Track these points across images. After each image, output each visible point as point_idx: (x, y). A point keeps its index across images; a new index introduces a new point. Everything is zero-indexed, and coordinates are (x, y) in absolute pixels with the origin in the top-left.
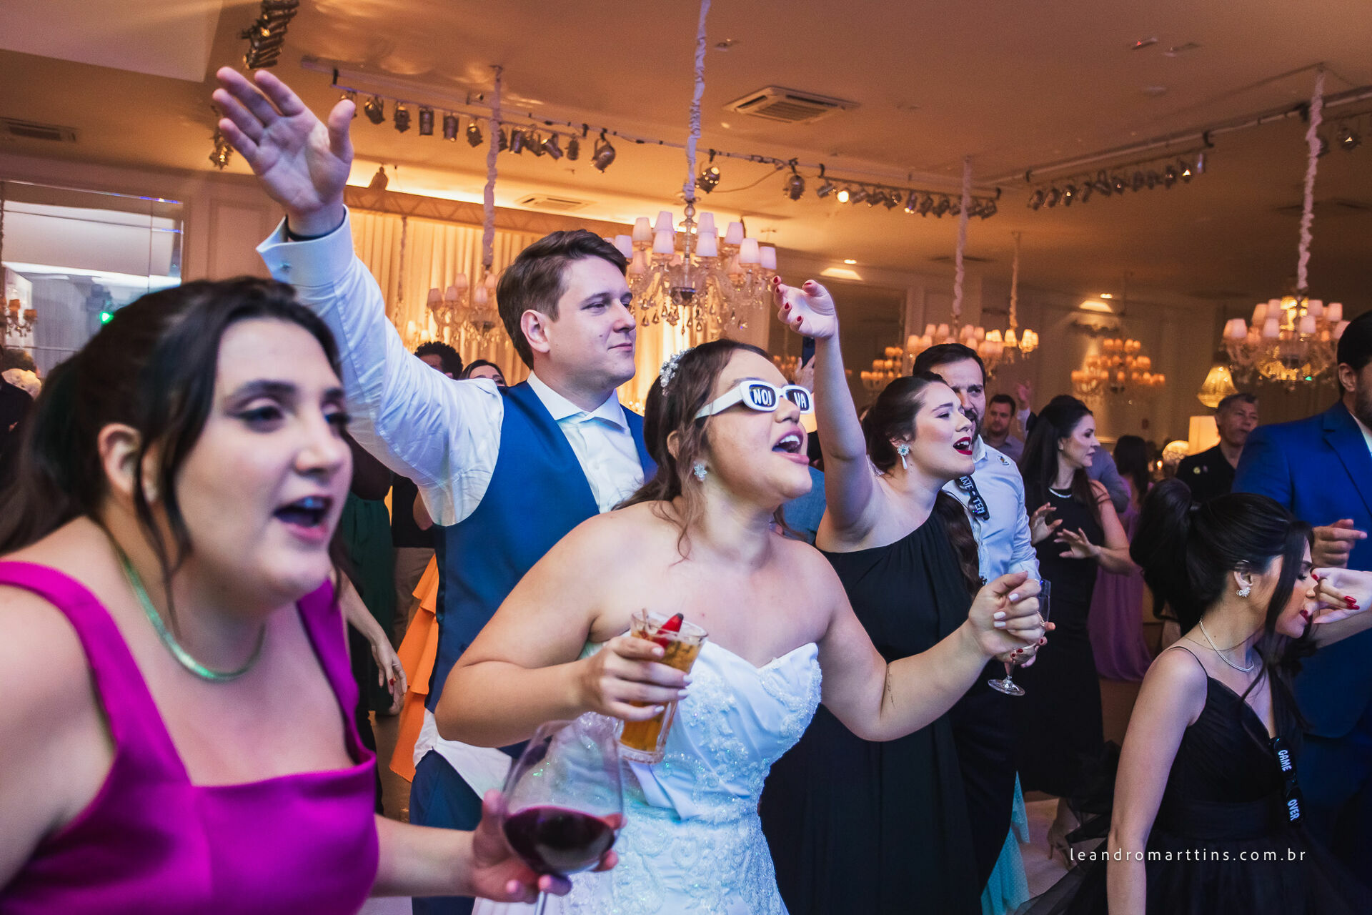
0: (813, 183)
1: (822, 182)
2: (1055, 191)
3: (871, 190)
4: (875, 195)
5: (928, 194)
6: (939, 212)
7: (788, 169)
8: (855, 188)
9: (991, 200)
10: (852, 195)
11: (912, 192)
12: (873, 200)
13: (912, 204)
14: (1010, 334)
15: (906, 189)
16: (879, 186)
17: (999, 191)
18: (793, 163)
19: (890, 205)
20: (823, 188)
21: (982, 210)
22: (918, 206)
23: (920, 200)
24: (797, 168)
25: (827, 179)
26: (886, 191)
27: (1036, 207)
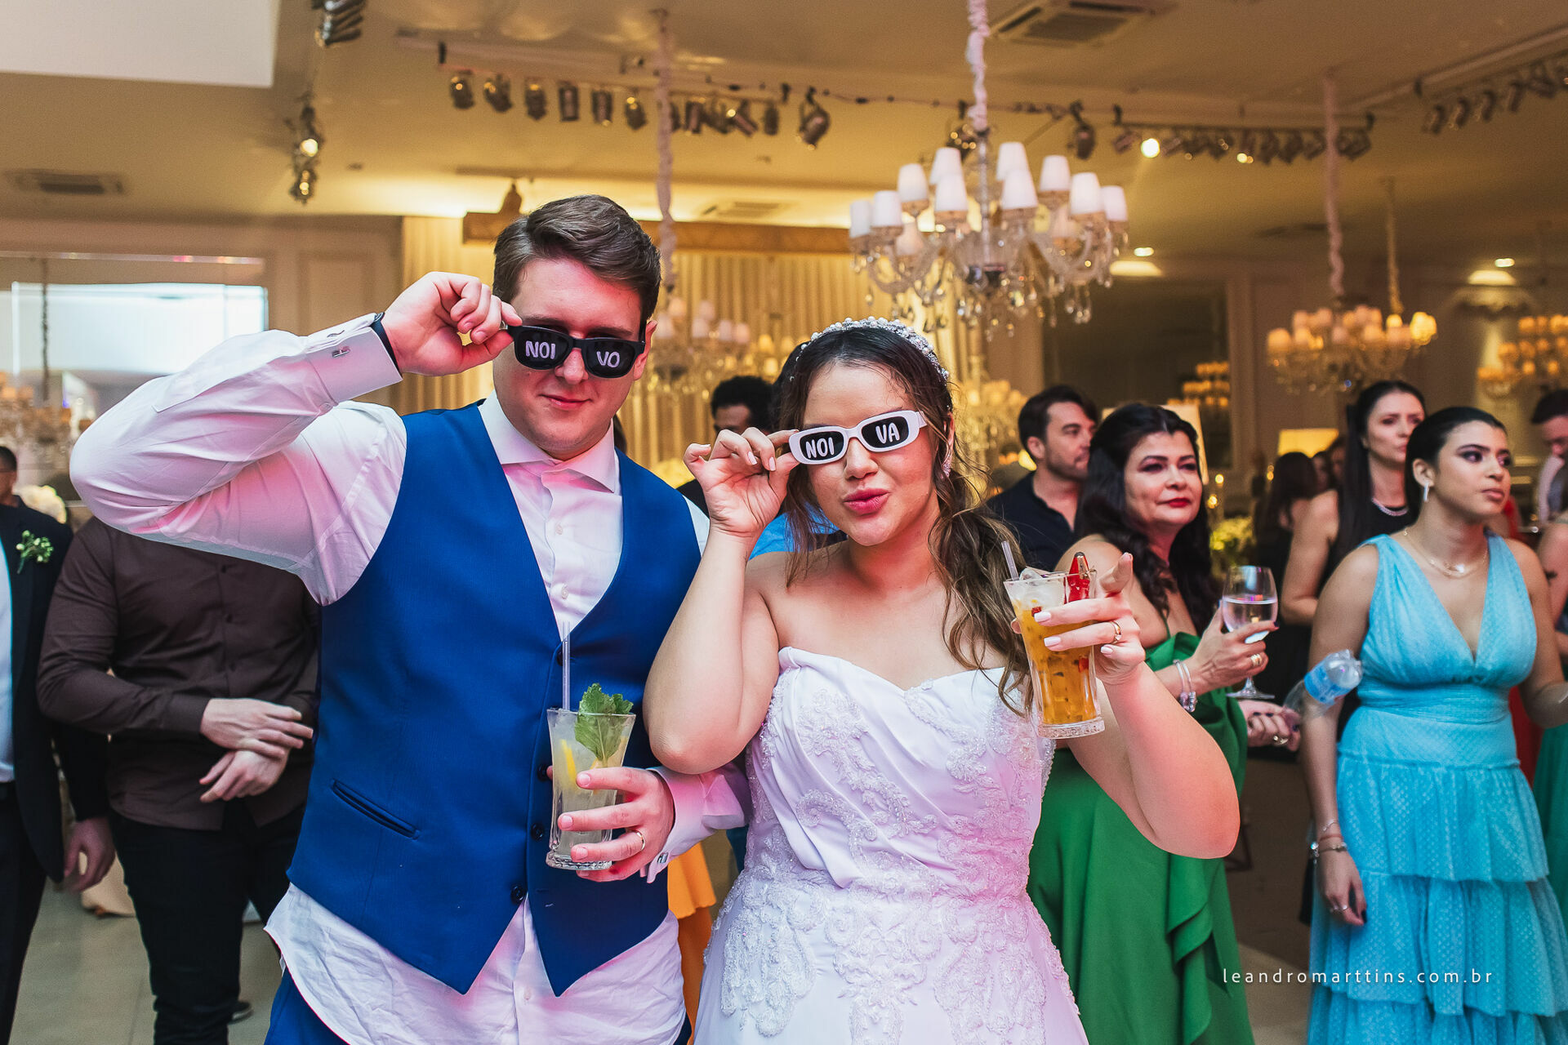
0: (1106, 134)
1: (1119, 131)
2: (1463, 103)
3: (1188, 135)
4: (1195, 141)
5: (1269, 133)
6: (1288, 156)
7: (1069, 118)
8: (1166, 134)
9: (1361, 131)
10: (1164, 144)
11: (1247, 132)
12: (1193, 148)
13: (1248, 148)
14: (1394, 321)
15: (1236, 129)
16: (1198, 128)
17: (1371, 119)
18: (1076, 109)
19: (1218, 153)
20: (1120, 139)
21: (1353, 148)
22: (1257, 149)
23: (1259, 140)
24: (1083, 115)
25: (1126, 126)
26: (1211, 135)
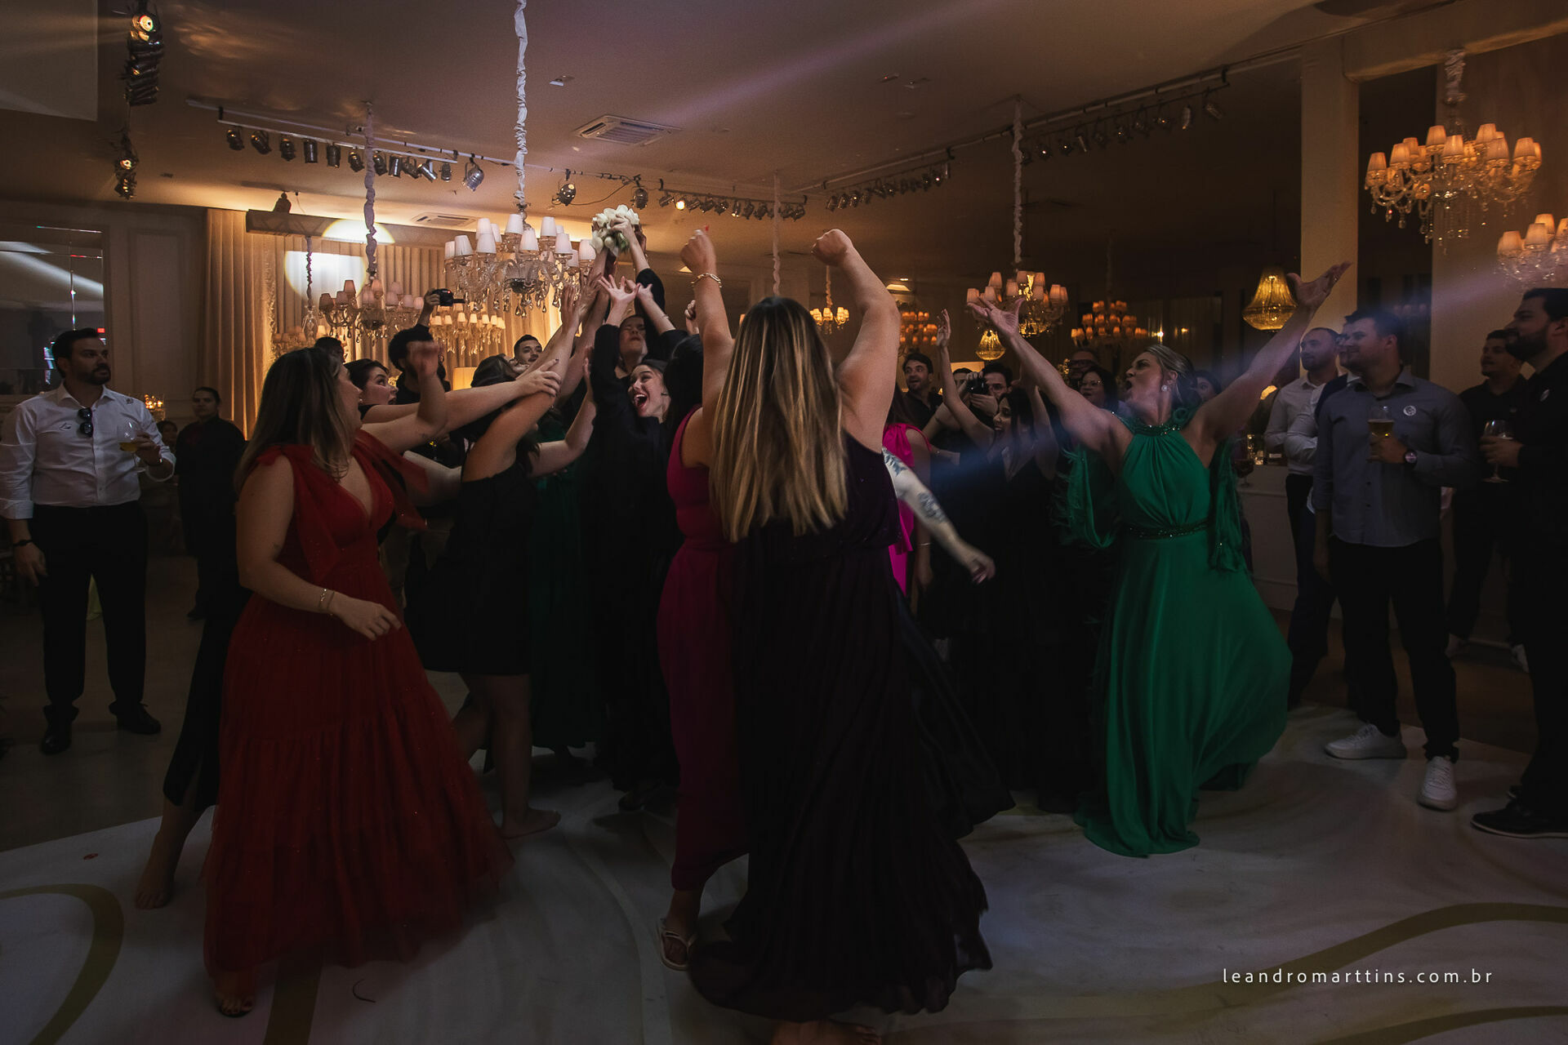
0: (654, 196)
1: (663, 194)
2: (845, 195)
3: (703, 199)
4: (707, 203)
5: (749, 201)
6: (760, 216)
7: (634, 184)
8: (690, 198)
9: (801, 205)
10: (687, 204)
11: (737, 200)
12: (706, 207)
13: (737, 209)
14: (827, 311)
15: (732, 199)
16: (709, 196)
17: (806, 198)
18: (637, 179)
19: (720, 211)
20: (663, 198)
21: (793, 212)
22: (742, 211)
23: (744, 206)
24: (640, 182)
25: (666, 191)
26: (716, 200)
27: (832, 209)
